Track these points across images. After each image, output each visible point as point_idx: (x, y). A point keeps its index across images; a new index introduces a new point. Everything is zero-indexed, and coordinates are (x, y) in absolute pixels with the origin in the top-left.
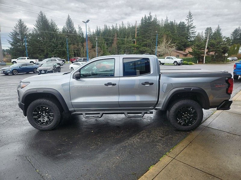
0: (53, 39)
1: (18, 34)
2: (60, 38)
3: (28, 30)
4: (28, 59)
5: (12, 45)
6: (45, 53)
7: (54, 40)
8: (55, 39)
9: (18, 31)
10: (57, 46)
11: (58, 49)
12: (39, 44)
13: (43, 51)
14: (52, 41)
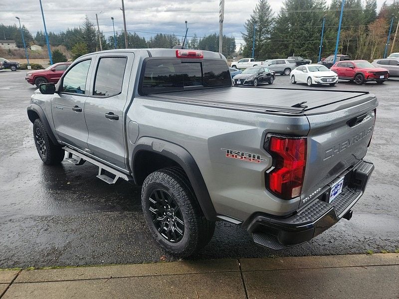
0: (308, 23)
1: (256, 22)
2: (321, 20)
3: (272, 12)
4: (251, 61)
5: (246, 39)
6: (289, 50)
7: (308, 25)
8: (311, 24)
9: (257, 17)
10: (311, 36)
11: (313, 40)
12: (283, 35)
13: (286, 46)
14: (305, 26)
